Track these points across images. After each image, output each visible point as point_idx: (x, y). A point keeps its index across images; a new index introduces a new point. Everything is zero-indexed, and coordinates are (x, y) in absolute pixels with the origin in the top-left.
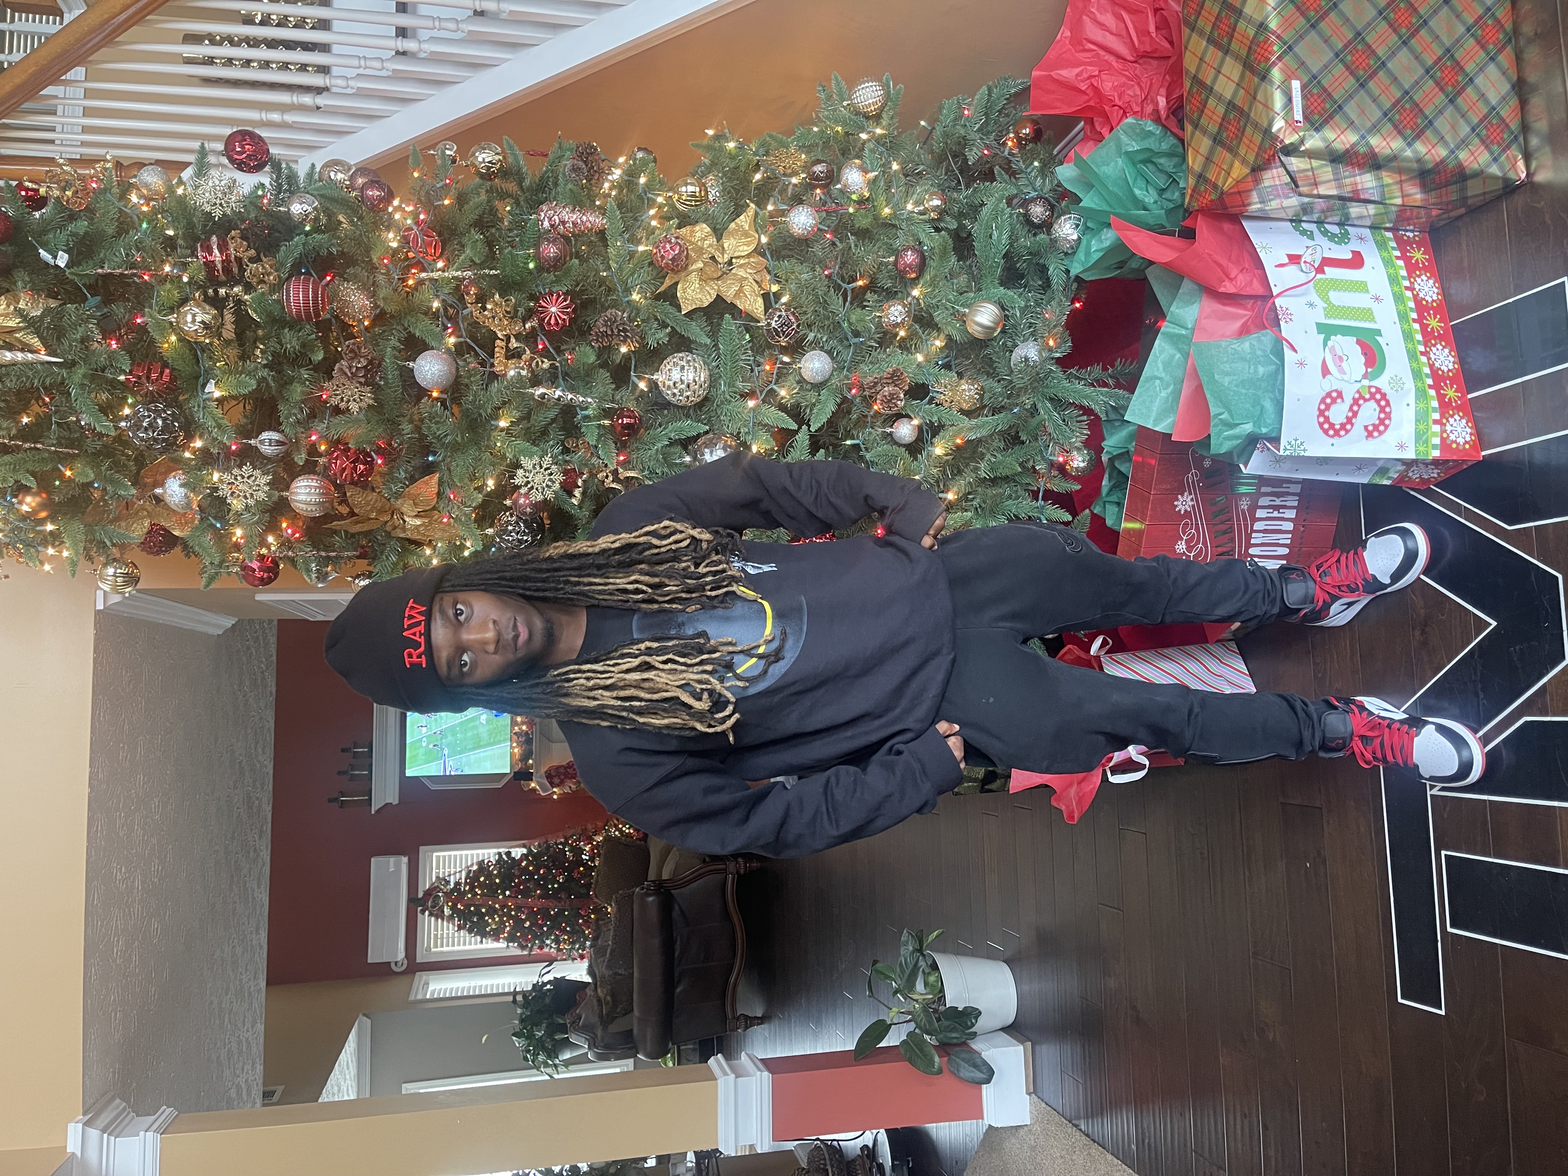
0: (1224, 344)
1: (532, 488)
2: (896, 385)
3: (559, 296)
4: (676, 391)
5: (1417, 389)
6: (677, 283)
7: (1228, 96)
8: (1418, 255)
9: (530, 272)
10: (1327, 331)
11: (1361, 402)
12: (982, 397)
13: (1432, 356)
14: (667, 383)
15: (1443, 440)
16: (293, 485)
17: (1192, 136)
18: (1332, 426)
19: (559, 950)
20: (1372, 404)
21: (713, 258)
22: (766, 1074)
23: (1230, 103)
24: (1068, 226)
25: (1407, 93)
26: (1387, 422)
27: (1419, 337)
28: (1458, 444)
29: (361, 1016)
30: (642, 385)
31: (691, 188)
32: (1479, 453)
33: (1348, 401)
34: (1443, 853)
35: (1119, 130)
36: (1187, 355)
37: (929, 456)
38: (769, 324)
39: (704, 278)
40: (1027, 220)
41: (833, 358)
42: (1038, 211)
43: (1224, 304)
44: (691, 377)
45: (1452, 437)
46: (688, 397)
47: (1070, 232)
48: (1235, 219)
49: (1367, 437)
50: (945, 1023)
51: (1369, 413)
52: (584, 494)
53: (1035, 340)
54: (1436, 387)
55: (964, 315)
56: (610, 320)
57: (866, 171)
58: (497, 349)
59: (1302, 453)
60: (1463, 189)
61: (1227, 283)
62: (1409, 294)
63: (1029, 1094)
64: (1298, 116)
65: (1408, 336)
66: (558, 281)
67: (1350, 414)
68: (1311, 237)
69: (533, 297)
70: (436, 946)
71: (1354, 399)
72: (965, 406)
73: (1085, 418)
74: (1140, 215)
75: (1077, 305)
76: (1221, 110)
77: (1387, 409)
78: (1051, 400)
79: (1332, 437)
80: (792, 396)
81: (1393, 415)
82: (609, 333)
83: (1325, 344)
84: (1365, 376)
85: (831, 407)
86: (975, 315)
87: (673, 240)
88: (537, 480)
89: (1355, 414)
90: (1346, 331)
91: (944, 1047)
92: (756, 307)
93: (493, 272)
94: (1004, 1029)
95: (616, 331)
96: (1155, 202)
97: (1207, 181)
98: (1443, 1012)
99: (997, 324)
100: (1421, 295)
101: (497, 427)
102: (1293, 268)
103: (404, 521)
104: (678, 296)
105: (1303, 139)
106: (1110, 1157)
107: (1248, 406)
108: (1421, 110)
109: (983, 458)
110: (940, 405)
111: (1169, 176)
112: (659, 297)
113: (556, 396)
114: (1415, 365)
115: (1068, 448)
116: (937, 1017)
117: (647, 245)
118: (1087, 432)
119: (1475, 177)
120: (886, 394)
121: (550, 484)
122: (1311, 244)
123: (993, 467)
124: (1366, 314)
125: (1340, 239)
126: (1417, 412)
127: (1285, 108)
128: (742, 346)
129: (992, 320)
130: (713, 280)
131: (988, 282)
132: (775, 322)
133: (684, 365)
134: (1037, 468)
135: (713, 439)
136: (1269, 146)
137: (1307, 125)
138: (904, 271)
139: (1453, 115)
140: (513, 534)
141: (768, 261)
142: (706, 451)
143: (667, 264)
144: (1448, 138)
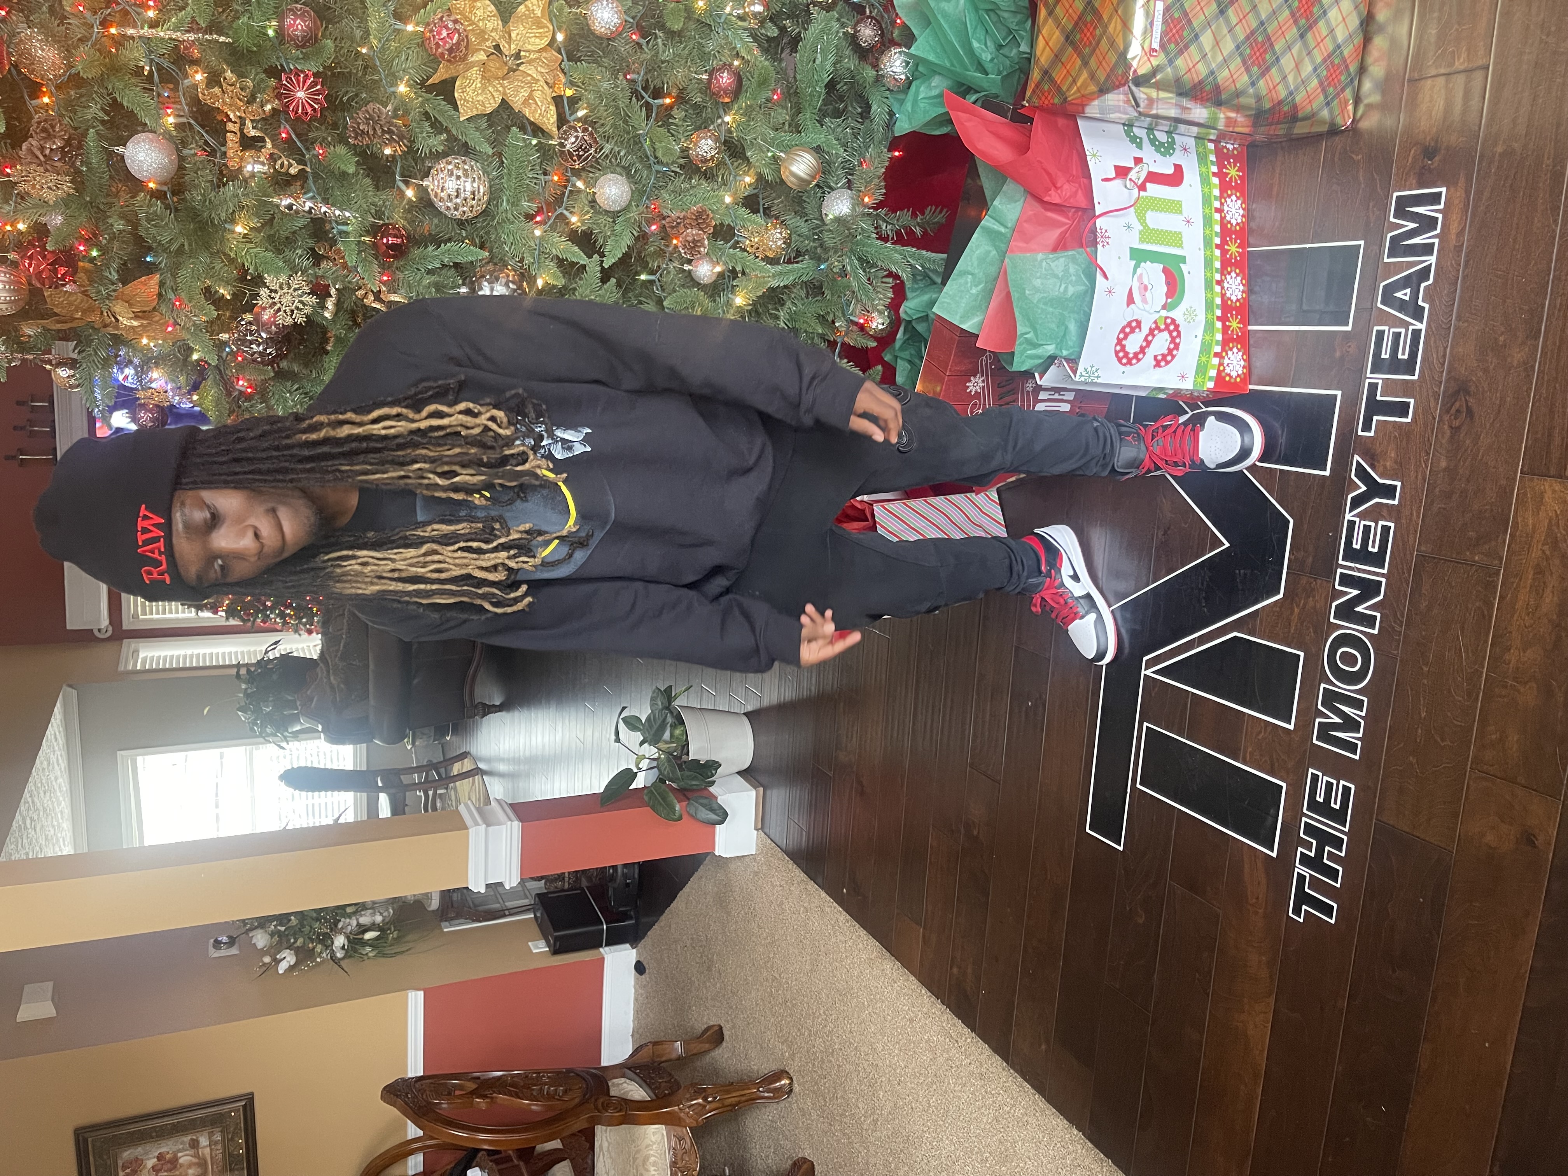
0: (1040, 256)
1: (279, 310)
2: (701, 229)
3: (307, 77)
4: (449, 204)
5: (1207, 322)
6: (456, 78)
8: (1233, 172)
9: (269, 39)
10: (1139, 256)
11: (1156, 332)
12: (789, 245)
13: (1226, 285)
14: (442, 194)
15: (1219, 372)
17: (1046, 20)
18: (1126, 354)
19: (285, 623)
20: (1166, 334)
21: (497, 47)
22: (517, 825)
24: (898, 63)
25: (1262, 23)
26: (1175, 352)
27: (1218, 265)
28: (1231, 377)
29: (64, 687)
30: (410, 193)
32: (1246, 385)
33: (1145, 330)
34: (1145, 724)
36: (1003, 256)
37: (729, 304)
38: (562, 145)
39: (487, 78)
40: (853, 40)
41: (629, 176)
42: (867, 33)
43: (1046, 210)
44: (469, 188)
45: (1228, 370)
46: (464, 212)
47: (899, 70)
48: (1072, 118)
49: (1155, 367)
50: (687, 773)
51: (1161, 343)
52: (338, 305)
53: (849, 185)
54: (1223, 319)
55: (779, 158)
56: (372, 118)
58: (229, 135)
59: (1096, 380)
60: (1290, 128)
61: (1052, 192)
62: (1217, 216)
63: (756, 829)
64: (1156, 46)
65: (1208, 263)
66: (306, 58)
67: (1144, 344)
68: (1140, 146)
69: (274, 72)
70: (145, 612)
71: (1150, 329)
72: (770, 254)
73: (890, 280)
74: (976, 77)
75: (897, 154)
77: (1177, 340)
78: (860, 259)
79: (1125, 365)
80: (583, 223)
81: (1181, 347)
82: (371, 132)
83: (1134, 272)
84: (1164, 307)
85: (627, 241)
86: (791, 164)
87: (451, 25)
88: (284, 301)
89: (1149, 343)
90: (1154, 257)
91: (684, 793)
92: (548, 119)
93: (222, 39)
94: (739, 773)
95: (379, 132)
96: (992, 60)
97: (1053, 81)
98: (1121, 848)
99: (814, 178)
100: (1228, 218)
101: (234, 232)
102: (1118, 182)
103: (117, 320)
104: (456, 95)
105: (1154, 72)
106: (823, 894)
107: (1053, 326)
108: (1272, 45)
109: (783, 305)
110: (744, 250)
111: (1010, 32)
112: (430, 89)
113: (307, 208)
114: (1209, 295)
115: (870, 309)
116: (680, 766)
117: (417, 24)
118: (890, 295)
119: (1305, 119)
120: (690, 239)
121: (301, 306)
122: (1139, 154)
123: (792, 317)
124: (1176, 238)
125: (1166, 149)
126: (1203, 343)
127: (1145, 32)
128: (529, 162)
129: (807, 171)
130: (497, 79)
131: (807, 117)
132: (570, 144)
133: (460, 173)
134: (837, 325)
135: (494, 271)
136: (1120, 72)
137: (1162, 55)
138: (717, 94)
139: (1300, 52)
140: (254, 346)
141: (563, 61)
142: (486, 284)
143: (442, 55)
144: (1290, 78)
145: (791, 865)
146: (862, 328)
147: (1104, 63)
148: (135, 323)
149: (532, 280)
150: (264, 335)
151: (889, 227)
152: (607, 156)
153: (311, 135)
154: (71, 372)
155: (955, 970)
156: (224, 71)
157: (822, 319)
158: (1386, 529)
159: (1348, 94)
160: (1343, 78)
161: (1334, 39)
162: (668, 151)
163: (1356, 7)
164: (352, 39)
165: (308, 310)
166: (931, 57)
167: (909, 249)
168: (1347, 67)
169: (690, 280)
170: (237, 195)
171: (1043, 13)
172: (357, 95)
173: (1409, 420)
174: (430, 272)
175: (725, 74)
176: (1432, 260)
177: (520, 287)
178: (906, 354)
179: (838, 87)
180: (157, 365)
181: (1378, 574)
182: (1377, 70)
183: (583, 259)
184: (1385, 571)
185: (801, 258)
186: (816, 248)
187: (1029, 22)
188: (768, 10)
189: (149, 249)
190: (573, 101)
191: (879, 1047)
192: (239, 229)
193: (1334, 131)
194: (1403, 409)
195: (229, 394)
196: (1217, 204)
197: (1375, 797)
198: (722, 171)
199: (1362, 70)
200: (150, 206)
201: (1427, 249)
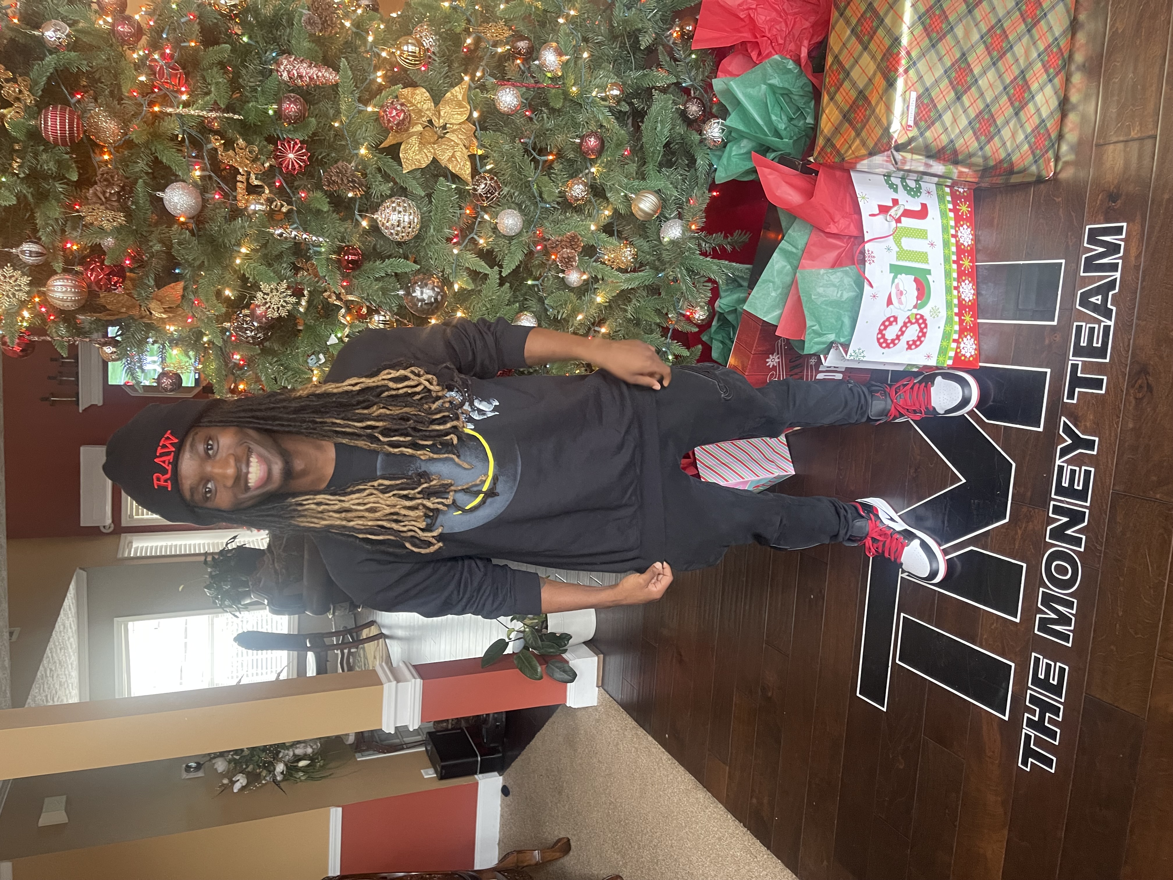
0: (822, 271)
1: (269, 307)
2: (573, 249)
3: (296, 143)
4: (392, 231)
5: (947, 317)
6: (401, 144)
7: (861, 85)
8: (964, 208)
9: (269, 116)
10: (896, 270)
11: (909, 325)
12: (636, 259)
13: (961, 290)
14: (387, 224)
15: (957, 353)
16: (50, 282)
17: (828, 104)
18: (886, 340)
20: (916, 326)
21: (430, 122)
22: (419, 682)
23: (861, 92)
24: (716, 130)
25: (988, 106)
26: (923, 339)
27: (955, 275)
28: (966, 357)
29: (78, 570)
30: (365, 223)
31: (411, 48)
32: (978, 362)
33: (900, 323)
34: (902, 615)
35: (767, 63)
36: (795, 269)
37: (592, 301)
38: (475, 190)
39: (423, 143)
40: (683, 114)
41: (521, 210)
42: (694, 109)
43: (827, 237)
44: (407, 219)
45: (963, 352)
46: (403, 237)
47: (717, 135)
48: (847, 171)
49: (907, 349)
50: (546, 643)
51: (912, 332)
52: (310, 302)
53: (680, 216)
54: (959, 314)
55: (631, 198)
56: (341, 172)
57: (560, 54)
58: (238, 184)
59: (862, 359)
60: (1007, 179)
61: (832, 225)
62: (953, 240)
63: (598, 686)
64: (911, 123)
65: (948, 274)
66: (296, 130)
67: (899, 333)
68: (896, 190)
69: (271, 140)
70: (137, 514)
71: (904, 322)
72: (623, 266)
74: (773, 141)
75: (715, 194)
76: (854, 94)
77: (925, 330)
78: (687, 270)
79: (885, 348)
80: (488, 244)
81: (927, 335)
82: (339, 182)
83: (893, 282)
84: (915, 307)
85: (519, 257)
86: (640, 202)
87: (399, 107)
88: (273, 301)
89: (903, 333)
90: (908, 270)
91: (544, 659)
92: (464, 170)
93: (236, 117)
94: (585, 643)
95: (346, 182)
96: (785, 129)
97: (834, 146)
98: (885, 709)
99: (655, 212)
100: (961, 241)
101: (239, 252)
102: (881, 217)
103: (151, 313)
104: (401, 155)
105: (911, 141)
106: (650, 738)
107: (833, 321)
108: (995, 121)
109: (630, 302)
110: (603, 263)
111: (798, 109)
112: (382, 151)
113: (293, 235)
114: (949, 298)
115: (694, 305)
116: (541, 637)
117: (375, 106)
118: (710, 295)
119: (1019, 172)
120: (565, 256)
121: (284, 304)
122: (895, 196)
123: (637, 310)
124: (923, 257)
125: (915, 192)
126: (944, 333)
127: (903, 114)
128: (451, 201)
129: (652, 208)
130: (430, 143)
131: (650, 168)
132: (481, 189)
133: (401, 209)
134: (670, 316)
135: (424, 279)
136: (885, 141)
137: (916, 130)
138: (587, 153)
139: (1015, 125)
140: (248, 332)
141: (476, 130)
142: (418, 288)
143: (392, 127)
144: (1008, 144)
145: (625, 715)
146: (688, 319)
147: (872, 135)
148: (164, 316)
149: (451, 285)
150: (256, 324)
151: (707, 245)
152: (505, 196)
153: (296, 183)
154: (114, 350)
155: (754, 801)
156: (237, 139)
157: (658, 312)
158: (1088, 473)
159: (1051, 154)
160: (1046, 143)
161: (1040, 115)
162: (551, 193)
163: (1056, 93)
164: (326, 116)
165: (289, 307)
166: (741, 127)
167: (723, 262)
168: (1049, 135)
169: (563, 284)
170: (244, 227)
171: (826, 98)
172: (328, 155)
173: (1103, 392)
174: (377, 279)
175: (592, 139)
176: (1118, 275)
177: (442, 290)
178: (719, 337)
179: (671, 146)
180: (177, 345)
181: (1083, 506)
182: (1071, 136)
183: (487, 270)
184: (1088, 504)
185: (643, 268)
186: (654, 261)
187: (813, 103)
188: (623, 93)
189: (178, 265)
190: (483, 158)
191: (694, 858)
192: (244, 250)
193: (1040, 180)
194: (1098, 384)
195: (226, 365)
196: (953, 232)
197: (1084, 676)
198: (588, 207)
199: (1061, 137)
200: (181, 234)
201: (1113, 267)
